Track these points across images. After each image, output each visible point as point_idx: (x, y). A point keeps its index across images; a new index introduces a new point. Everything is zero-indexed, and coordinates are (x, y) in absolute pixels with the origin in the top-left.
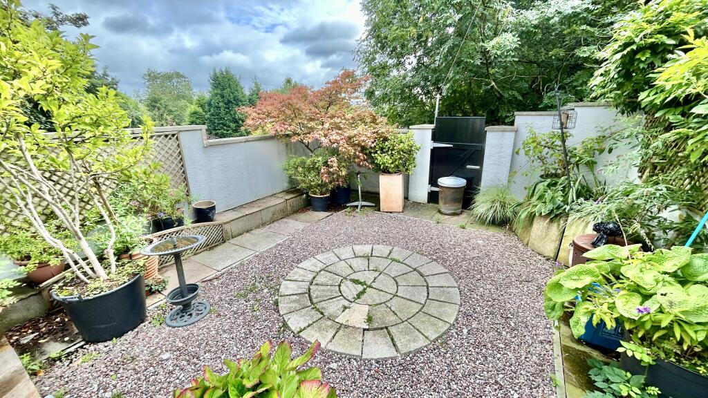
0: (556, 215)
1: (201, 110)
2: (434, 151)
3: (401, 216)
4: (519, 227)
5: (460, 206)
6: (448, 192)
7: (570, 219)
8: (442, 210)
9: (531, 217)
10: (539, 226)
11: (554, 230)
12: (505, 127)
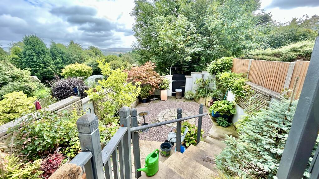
0: (204, 97)
1: (18, 57)
2: (173, 83)
3: (167, 101)
4: (196, 100)
5: (181, 96)
6: (179, 93)
7: (207, 97)
8: (177, 98)
9: (199, 98)
10: (201, 99)
11: (204, 100)
12: (189, 76)
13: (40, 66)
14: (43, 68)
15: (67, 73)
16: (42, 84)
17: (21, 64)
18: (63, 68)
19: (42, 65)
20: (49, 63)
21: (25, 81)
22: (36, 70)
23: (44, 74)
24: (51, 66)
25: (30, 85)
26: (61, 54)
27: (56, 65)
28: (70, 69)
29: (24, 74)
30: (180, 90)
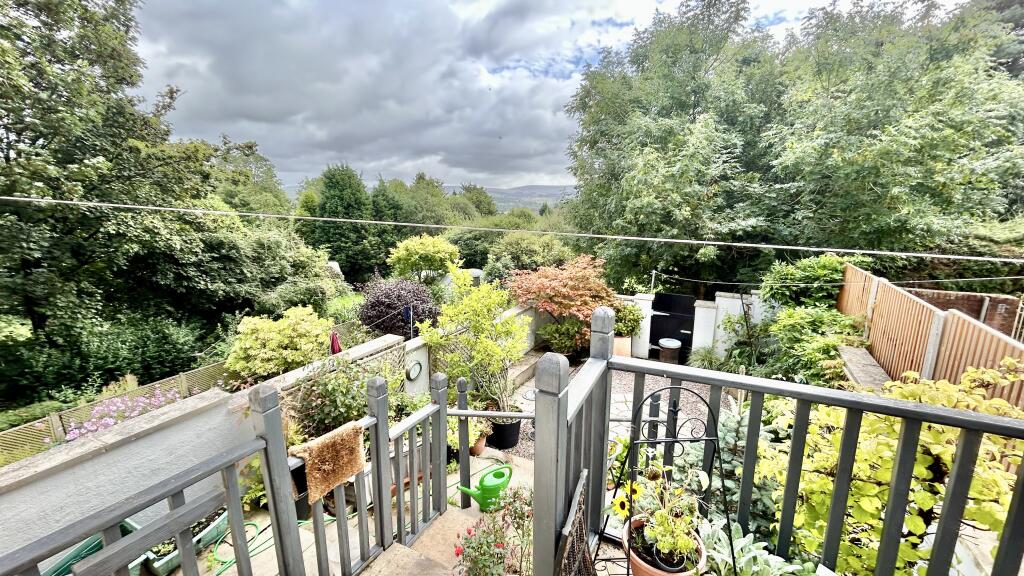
2: (654, 318)
12: (709, 303)
13: (348, 238)
14: (353, 242)
15: (399, 260)
16: (345, 284)
17: (313, 232)
18: (393, 245)
19: (353, 236)
20: (366, 231)
21: (316, 275)
22: (339, 247)
23: (354, 258)
24: (370, 238)
25: (324, 286)
26: (393, 208)
27: (379, 236)
28: (407, 250)
29: (317, 259)
30: (674, 344)
